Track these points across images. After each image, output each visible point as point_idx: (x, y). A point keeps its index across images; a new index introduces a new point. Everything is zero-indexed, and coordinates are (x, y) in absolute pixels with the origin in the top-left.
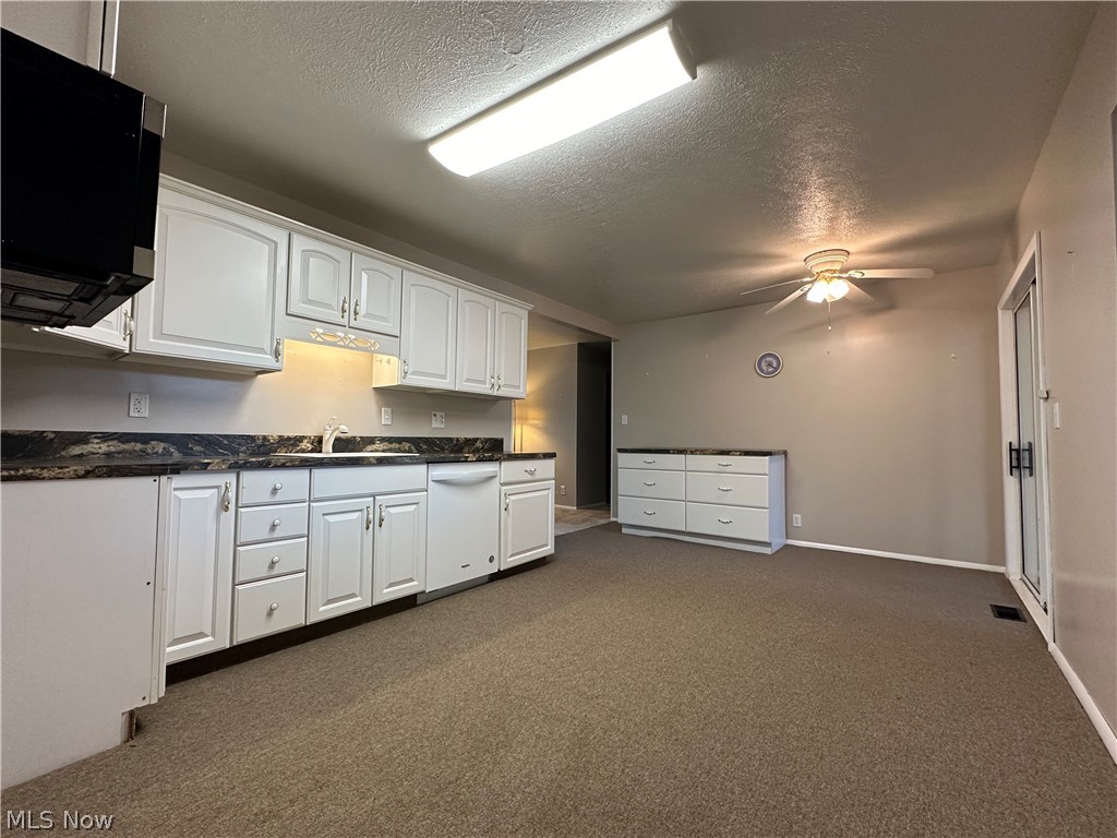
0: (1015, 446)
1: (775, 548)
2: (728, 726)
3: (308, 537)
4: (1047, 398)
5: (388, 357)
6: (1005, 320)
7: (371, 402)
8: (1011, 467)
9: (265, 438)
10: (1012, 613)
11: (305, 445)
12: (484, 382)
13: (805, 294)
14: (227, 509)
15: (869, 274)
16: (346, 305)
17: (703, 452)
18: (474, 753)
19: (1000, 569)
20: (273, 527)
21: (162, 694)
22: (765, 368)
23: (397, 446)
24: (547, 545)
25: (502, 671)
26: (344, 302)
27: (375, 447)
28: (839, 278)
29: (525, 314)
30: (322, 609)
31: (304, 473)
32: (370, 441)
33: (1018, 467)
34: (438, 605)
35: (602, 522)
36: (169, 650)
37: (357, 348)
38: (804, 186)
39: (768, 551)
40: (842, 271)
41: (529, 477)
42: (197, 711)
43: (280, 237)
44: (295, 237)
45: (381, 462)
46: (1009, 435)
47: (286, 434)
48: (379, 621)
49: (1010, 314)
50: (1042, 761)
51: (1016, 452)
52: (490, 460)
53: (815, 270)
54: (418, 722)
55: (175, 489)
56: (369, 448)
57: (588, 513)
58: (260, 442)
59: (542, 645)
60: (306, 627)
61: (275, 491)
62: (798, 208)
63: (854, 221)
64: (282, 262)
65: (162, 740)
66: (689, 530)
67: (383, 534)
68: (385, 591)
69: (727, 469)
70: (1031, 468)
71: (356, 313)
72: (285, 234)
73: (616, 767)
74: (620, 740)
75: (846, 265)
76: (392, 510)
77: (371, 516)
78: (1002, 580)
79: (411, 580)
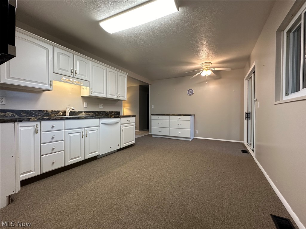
0: (247, 113)
1: (192, 139)
2: (186, 183)
3: (64, 140)
4: (256, 101)
5: (86, 87)
6: (246, 82)
7: (81, 101)
8: (246, 118)
9: (47, 111)
10: (246, 152)
11: (60, 113)
12: (115, 95)
13: (200, 74)
14: (37, 133)
15: (216, 69)
16: (73, 71)
17: (174, 115)
18: (120, 196)
19: (242, 142)
20: (53, 138)
21: (20, 189)
22: (189, 93)
23: (89, 114)
24: (133, 141)
25: (125, 174)
26: (72, 70)
27: (82, 114)
28: (209, 70)
29: (126, 76)
30: (69, 161)
31: (62, 122)
32: (81, 112)
33: (247, 118)
34: (104, 158)
35: (147, 134)
36: (21, 176)
37: (76, 84)
38: (203, 44)
39: (190, 140)
40: (210, 68)
41: (128, 122)
42: (32, 194)
43: (50, 48)
44: (55, 48)
45: (86, 118)
46: (245, 110)
47: (54, 110)
48: (87, 164)
49: (247, 81)
50: (255, 184)
51: (247, 114)
52: (118, 117)
53: (203, 67)
54: (103, 190)
55: (20, 127)
56: (81, 114)
57: (143, 132)
58: (45, 112)
59: (135, 167)
60: (64, 167)
61: (53, 127)
62: (200, 50)
63: (214, 55)
64: (51, 56)
65: (21, 203)
66: (170, 135)
67: (87, 139)
68: (88, 155)
69: (180, 119)
70: (250, 118)
71: (76, 73)
72: (52, 47)
73: (159, 195)
74: (159, 189)
75: (211, 66)
76: (89, 132)
77: (83, 134)
78: (243, 144)
79: (96, 152)
